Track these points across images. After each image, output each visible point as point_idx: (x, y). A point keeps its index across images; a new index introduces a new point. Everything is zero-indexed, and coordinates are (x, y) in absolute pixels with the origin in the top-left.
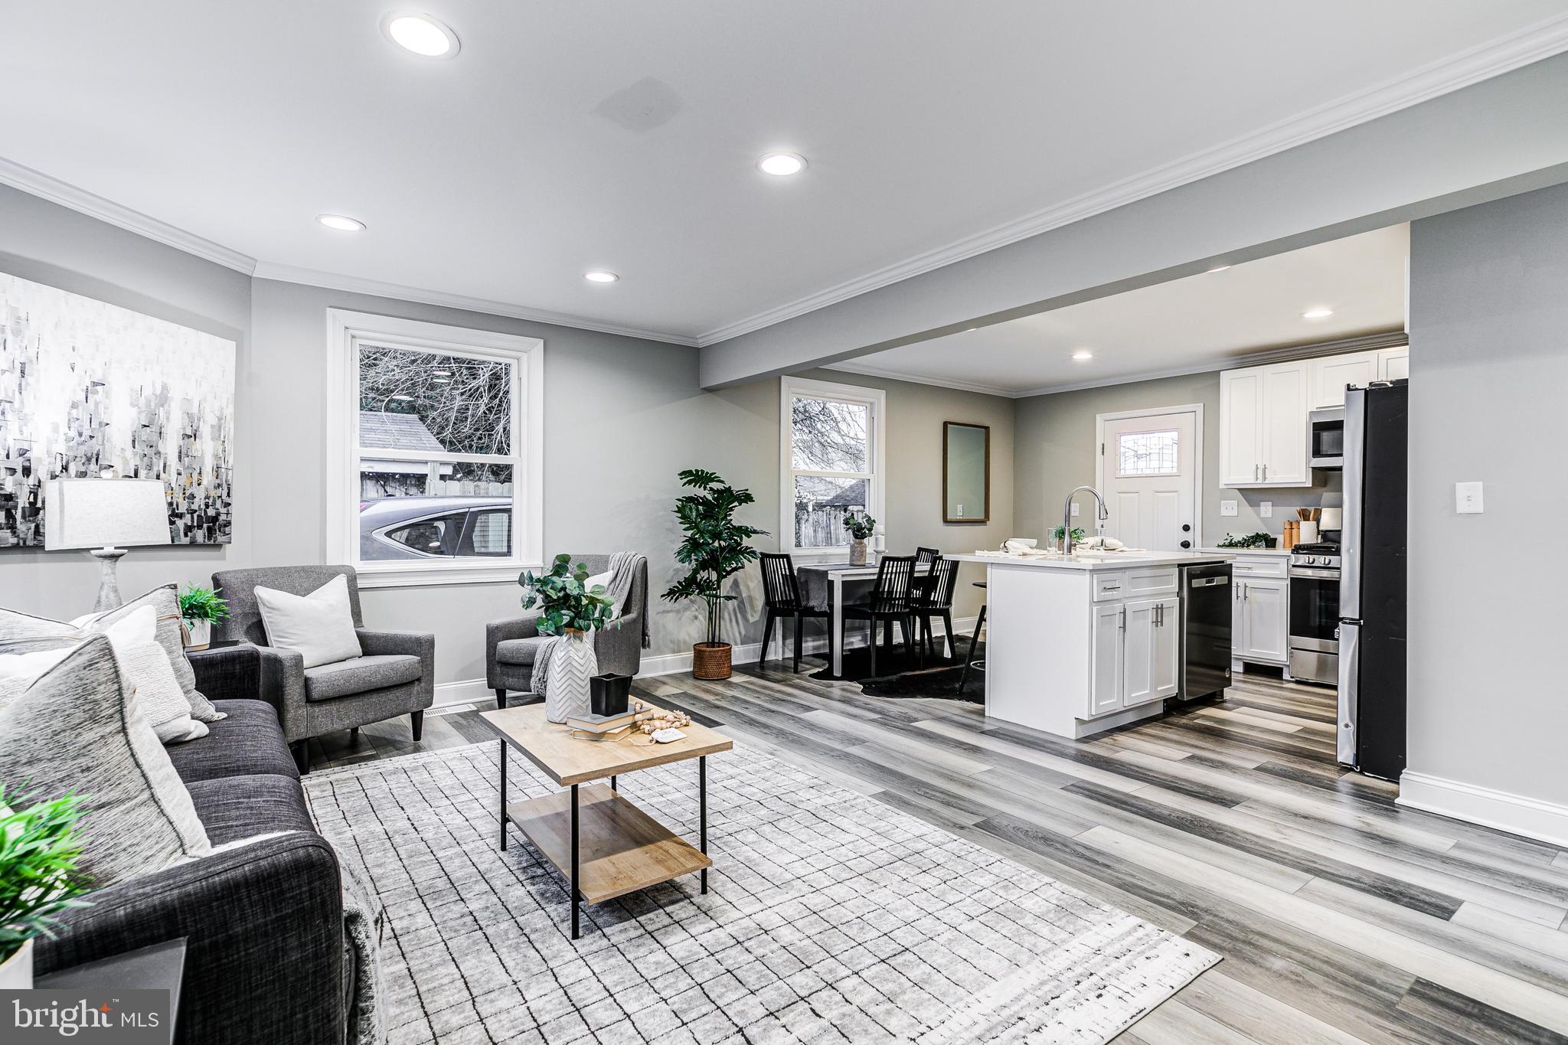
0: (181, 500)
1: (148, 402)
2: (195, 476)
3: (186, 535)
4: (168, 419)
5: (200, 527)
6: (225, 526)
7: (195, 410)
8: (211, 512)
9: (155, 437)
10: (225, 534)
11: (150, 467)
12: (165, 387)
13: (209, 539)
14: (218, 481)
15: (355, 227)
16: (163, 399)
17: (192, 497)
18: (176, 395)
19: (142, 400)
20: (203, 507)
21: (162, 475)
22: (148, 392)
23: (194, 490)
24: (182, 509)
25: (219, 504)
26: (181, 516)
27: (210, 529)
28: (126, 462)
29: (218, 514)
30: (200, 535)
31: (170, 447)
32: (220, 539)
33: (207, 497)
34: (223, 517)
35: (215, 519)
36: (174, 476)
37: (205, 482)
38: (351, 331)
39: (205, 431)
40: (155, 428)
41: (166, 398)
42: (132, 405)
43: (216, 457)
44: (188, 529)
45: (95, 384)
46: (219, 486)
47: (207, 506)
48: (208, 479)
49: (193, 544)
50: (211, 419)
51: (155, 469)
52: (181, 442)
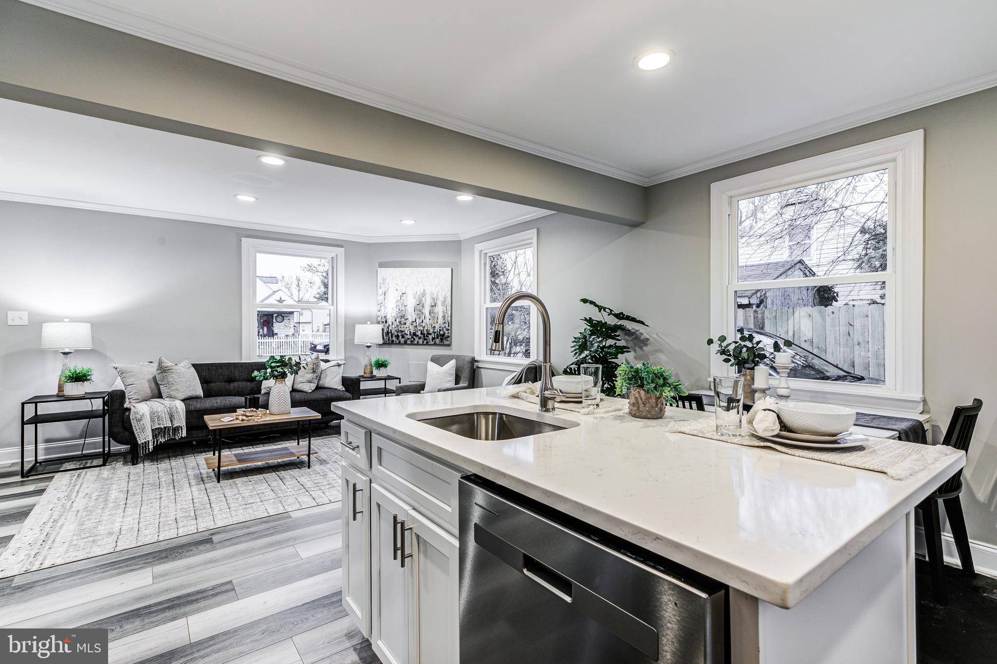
0: (430, 329)
1: (419, 298)
2: (436, 319)
3: (432, 341)
4: (425, 301)
5: (437, 338)
6: (447, 338)
7: (435, 296)
8: (442, 333)
9: (421, 308)
10: (447, 341)
11: (420, 318)
12: (424, 290)
13: (441, 342)
14: (445, 321)
15: (413, 222)
16: (424, 295)
17: (434, 327)
18: (428, 292)
19: (417, 296)
20: (438, 331)
21: (424, 321)
22: (419, 293)
23: (435, 325)
24: (431, 332)
25: (445, 329)
26: (430, 334)
27: (441, 338)
28: (412, 317)
29: (444, 333)
30: (438, 341)
31: (426, 311)
32: (446, 343)
33: (440, 327)
34: (446, 334)
35: (443, 335)
36: (428, 320)
37: (439, 322)
38: (483, 252)
39: (439, 303)
40: (421, 305)
41: (425, 294)
42: (414, 298)
43: (443, 312)
44: (433, 339)
45: (403, 294)
46: (445, 323)
47: (440, 330)
48: (440, 321)
49: (435, 344)
50: (441, 299)
51: (422, 318)
52: (430, 309)
